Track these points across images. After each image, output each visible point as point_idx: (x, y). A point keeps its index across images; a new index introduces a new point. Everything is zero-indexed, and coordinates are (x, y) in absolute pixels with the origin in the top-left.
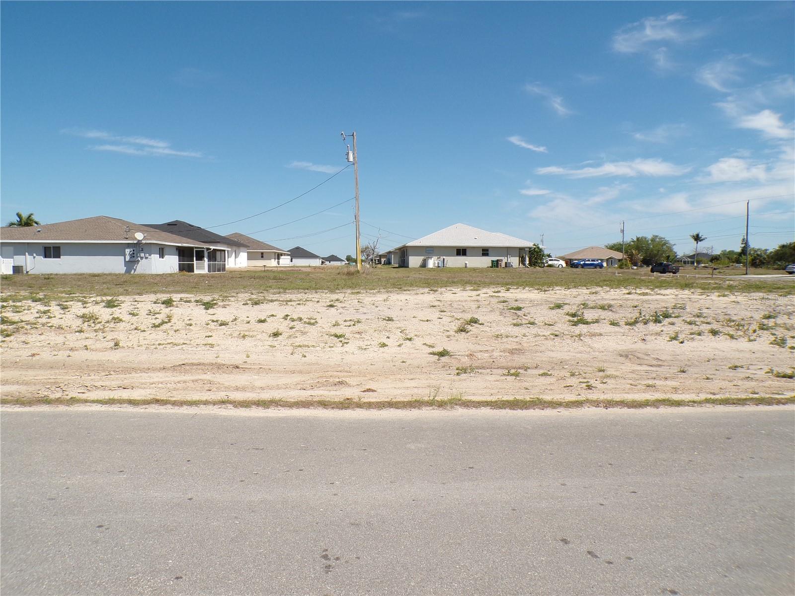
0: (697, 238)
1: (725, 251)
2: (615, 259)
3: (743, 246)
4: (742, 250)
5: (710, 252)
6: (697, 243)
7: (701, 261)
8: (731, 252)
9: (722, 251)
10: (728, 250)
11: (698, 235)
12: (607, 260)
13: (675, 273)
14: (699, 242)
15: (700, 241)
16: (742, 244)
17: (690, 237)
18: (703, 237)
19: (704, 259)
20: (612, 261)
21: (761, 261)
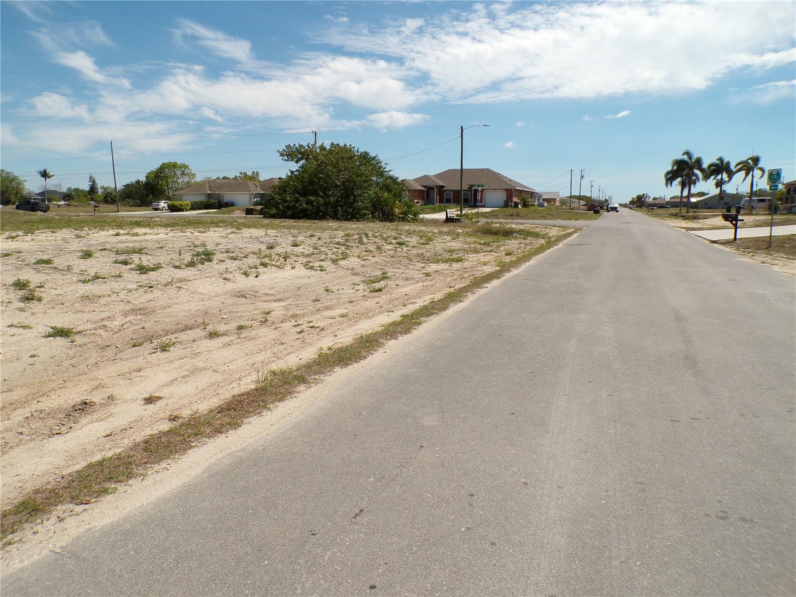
0: (45, 175)
1: (71, 188)
3: (91, 184)
4: (91, 188)
5: (58, 189)
6: (46, 180)
7: (53, 199)
10: (73, 188)
11: (45, 171)
13: (46, 212)
14: (47, 179)
15: (49, 178)
16: (89, 182)
17: (38, 174)
18: (50, 174)
19: (56, 196)
21: (112, 199)
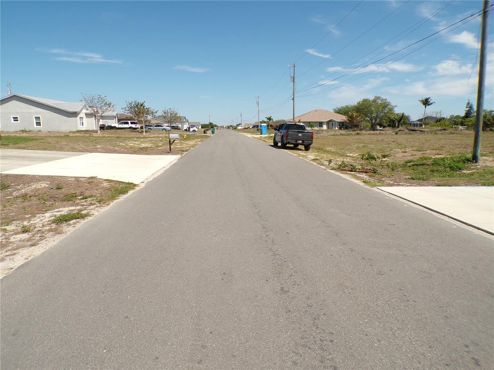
0: (426, 103)
1: (453, 115)
2: (335, 122)
3: (468, 109)
4: (466, 113)
5: (437, 115)
6: (426, 107)
8: (458, 117)
9: (451, 116)
10: (455, 115)
11: (427, 100)
12: (328, 123)
15: (429, 105)
16: (467, 107)
19: (431, 122)
20: (332, 123)
